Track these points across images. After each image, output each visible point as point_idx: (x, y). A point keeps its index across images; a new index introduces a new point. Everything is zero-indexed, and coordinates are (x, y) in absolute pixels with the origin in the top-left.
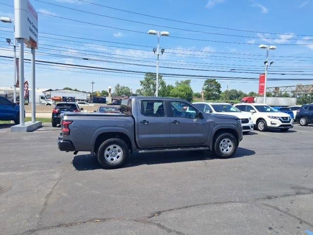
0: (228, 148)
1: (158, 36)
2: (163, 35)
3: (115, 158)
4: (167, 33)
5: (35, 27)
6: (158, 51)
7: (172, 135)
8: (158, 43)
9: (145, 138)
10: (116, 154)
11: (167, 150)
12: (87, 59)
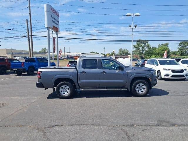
0: (143, 90)
1: (133, 16)
2: (136, 15)
3: (66, 93)
4: (139, 14)
5: (56, 20)
6: (133, 27)
7: (101, 81)
8: (133, 21)
9: (84, 82)
10: (67, 90)
11: (98, 90)
12: (93, 35)
